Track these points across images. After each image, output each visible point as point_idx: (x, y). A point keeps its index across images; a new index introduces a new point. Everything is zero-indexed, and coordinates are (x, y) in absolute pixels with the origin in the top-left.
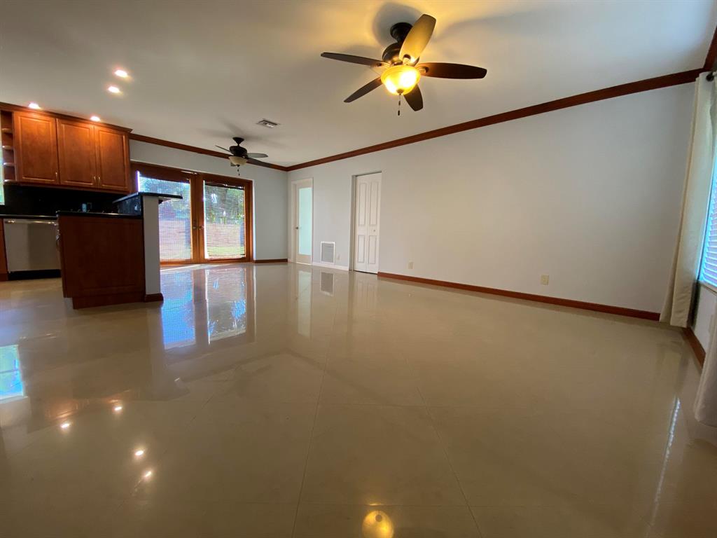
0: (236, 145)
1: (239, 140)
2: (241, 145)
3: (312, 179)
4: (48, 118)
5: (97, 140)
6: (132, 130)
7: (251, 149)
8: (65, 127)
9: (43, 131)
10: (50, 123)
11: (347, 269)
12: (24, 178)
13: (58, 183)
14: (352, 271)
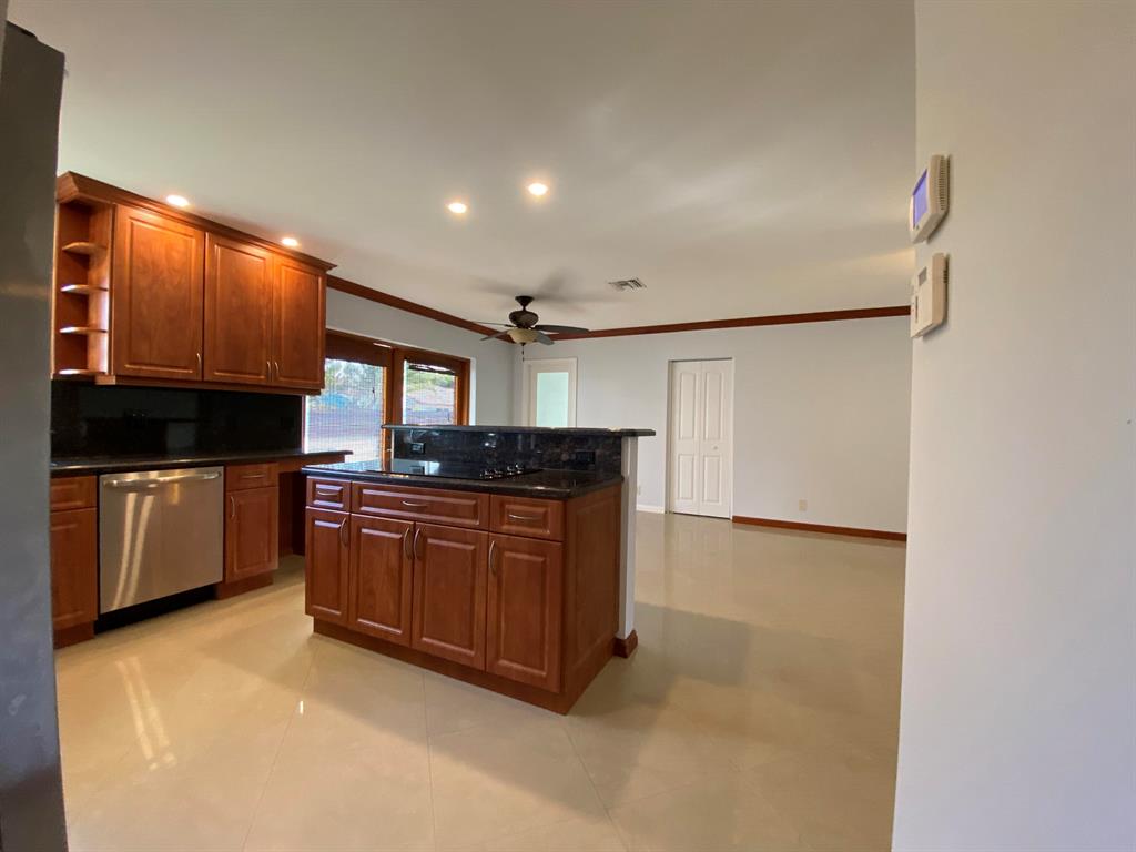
0: (521, 308)
1: (525, 300)
2: (528, 308)
3: (574, 360)
4: (190, 230)
5: (276, 282)
6: (331, 266)
7: (546, 315)
8: (222, 251)
9: (175, 255)
10: (194, 240)
11: (661, 510)
12: (128, 366)
13: (199, 378)
14: (669, 512)
